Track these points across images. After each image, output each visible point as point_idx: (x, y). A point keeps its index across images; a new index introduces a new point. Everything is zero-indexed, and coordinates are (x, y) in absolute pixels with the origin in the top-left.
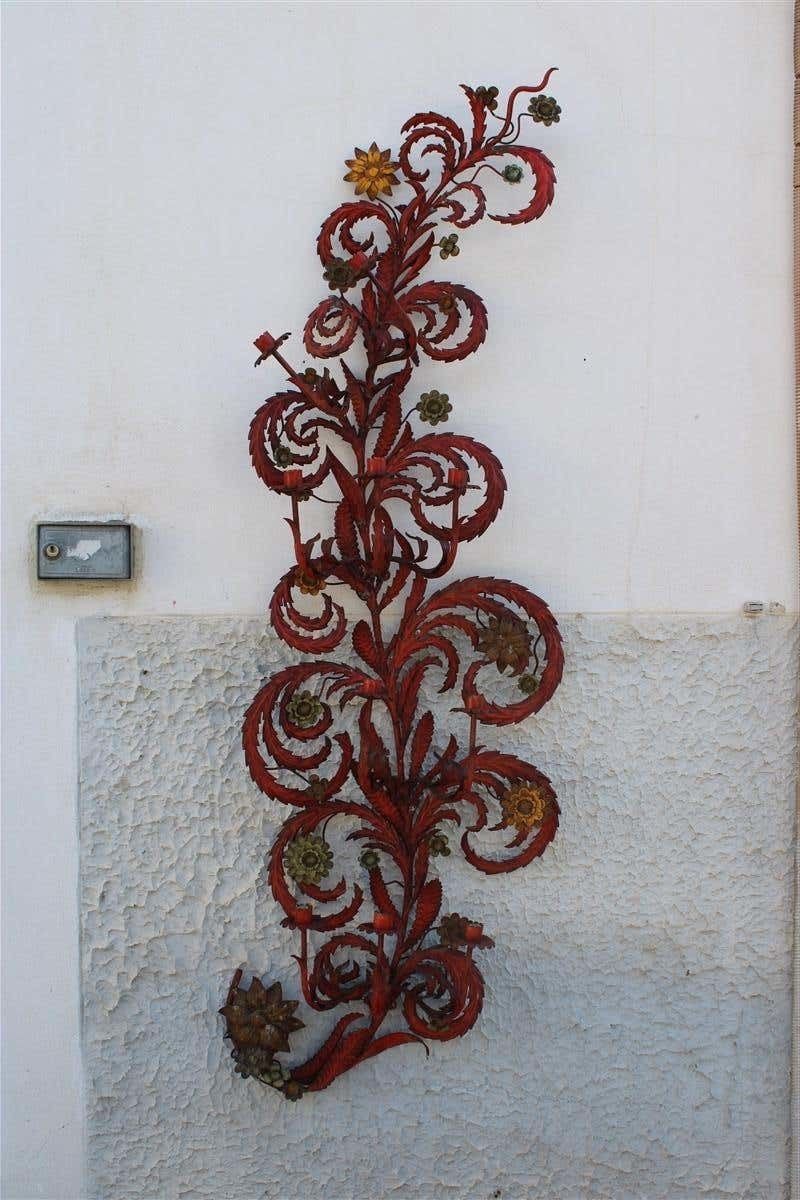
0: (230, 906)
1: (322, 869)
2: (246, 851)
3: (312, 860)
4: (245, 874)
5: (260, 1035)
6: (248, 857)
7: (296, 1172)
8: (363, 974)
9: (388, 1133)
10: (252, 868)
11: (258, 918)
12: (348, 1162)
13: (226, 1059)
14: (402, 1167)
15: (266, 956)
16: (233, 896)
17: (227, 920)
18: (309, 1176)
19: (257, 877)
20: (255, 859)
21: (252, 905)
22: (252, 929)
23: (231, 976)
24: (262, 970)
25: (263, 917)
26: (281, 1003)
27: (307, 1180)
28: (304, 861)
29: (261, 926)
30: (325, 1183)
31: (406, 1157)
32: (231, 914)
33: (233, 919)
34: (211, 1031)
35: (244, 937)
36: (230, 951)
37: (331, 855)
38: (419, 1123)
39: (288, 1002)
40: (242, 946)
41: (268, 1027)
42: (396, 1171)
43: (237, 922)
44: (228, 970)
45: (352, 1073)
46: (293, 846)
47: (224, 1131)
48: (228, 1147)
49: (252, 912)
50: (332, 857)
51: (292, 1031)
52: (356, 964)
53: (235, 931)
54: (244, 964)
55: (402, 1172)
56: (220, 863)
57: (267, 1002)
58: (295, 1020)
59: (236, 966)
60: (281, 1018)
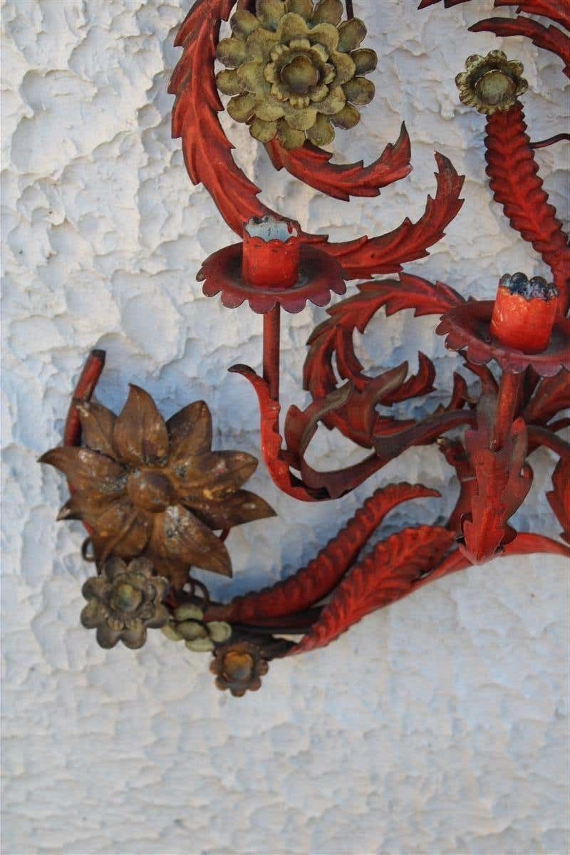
0: (66, 178)
1: (337, 105)
2: (106, 20)
3: (305, 74)
4: (104, 91)
5: (152, 527)
6: (113, 40)
7: (248, 790)
8: (444, 381)
9: (480, 728)
10: (127, 73)
11: (146, 218)
12: (374, 778)
13: (70, 556)
14: (506, 796)
15: (173, 316)
16: (73, 153)
17: (58, 220)
18: (279, 799)
19: (142, 101)
20: (138, 45)
21: (131, 182)
22: (132, 247)
23: (76, 364)
24: (163, 354)
25: (163, 213)
26: (208, 457)
27: (277, 805)
28: (282, 77)
29: (155, 242)
30: (318, 814)
31: (517, 779)
32: (69, 204)
33: (76, 217)
34: (26, 491)
35: (110, 265)
36: (69, 297)
37: (370, 61)
38: (558, 715)
39: (226, 455)
40: (104, 291)
41: (174, 512)
42: (488, 803)
43: (87, 224)
44: (65, 349)
45: (396, 608)
46: (249, 24)
47: (73, 704)
48: (84, 736)
49: (130, 201)
50: (371, 67)
51: (239, 520)
52: (423, 359)
53: (81, 248)
54: (108, 337)
55: (503, 805)
56: (26, 51)
57: (170, 451)
58: (249, 497)
59: (89, 341)
60: (207, 493)
